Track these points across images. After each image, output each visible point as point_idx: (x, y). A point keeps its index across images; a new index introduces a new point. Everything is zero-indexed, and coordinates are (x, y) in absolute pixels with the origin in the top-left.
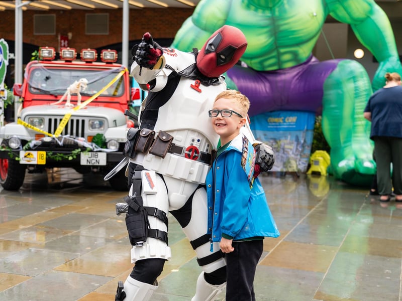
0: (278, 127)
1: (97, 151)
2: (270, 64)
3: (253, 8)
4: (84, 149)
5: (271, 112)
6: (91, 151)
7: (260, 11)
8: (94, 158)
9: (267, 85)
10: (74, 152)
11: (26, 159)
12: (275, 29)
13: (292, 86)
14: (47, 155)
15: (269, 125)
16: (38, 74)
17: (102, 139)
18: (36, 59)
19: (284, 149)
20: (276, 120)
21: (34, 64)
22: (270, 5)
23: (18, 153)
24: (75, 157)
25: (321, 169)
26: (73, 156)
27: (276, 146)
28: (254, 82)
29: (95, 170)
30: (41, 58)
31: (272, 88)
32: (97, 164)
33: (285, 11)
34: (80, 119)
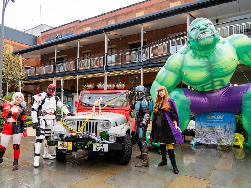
0: (213, 120)
1: (102, 143)
2: (208, 87)
3: (197, 57)
4: (94, 141)
5: (209, 113)
6: (99, 142)
7: (201, 59)
8: (100, 147)
9: (206, 98)
10: (88, 143)
11: (61, 146)
12: (211, 68)
13: (221, 99)
14: (73, 144)
15: (208, 119)
16: (85, 96)
17: (106, 134)
18: (85, 89)
19: (217, 133)
20: (211, 117)
21: (84, 91)
22: (207, 55)
23: (57, 143)
24: (88, 146)
25: (240, 144)
26: (87, 146)
27: (213, 131)
28: (199, 97)
29: (101, 154)
30: (87, 88)
31: (209, 100)
32: (102, 151)
33: (216, 58)
34: (95, 122)
